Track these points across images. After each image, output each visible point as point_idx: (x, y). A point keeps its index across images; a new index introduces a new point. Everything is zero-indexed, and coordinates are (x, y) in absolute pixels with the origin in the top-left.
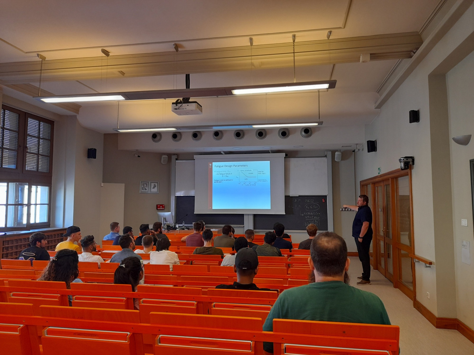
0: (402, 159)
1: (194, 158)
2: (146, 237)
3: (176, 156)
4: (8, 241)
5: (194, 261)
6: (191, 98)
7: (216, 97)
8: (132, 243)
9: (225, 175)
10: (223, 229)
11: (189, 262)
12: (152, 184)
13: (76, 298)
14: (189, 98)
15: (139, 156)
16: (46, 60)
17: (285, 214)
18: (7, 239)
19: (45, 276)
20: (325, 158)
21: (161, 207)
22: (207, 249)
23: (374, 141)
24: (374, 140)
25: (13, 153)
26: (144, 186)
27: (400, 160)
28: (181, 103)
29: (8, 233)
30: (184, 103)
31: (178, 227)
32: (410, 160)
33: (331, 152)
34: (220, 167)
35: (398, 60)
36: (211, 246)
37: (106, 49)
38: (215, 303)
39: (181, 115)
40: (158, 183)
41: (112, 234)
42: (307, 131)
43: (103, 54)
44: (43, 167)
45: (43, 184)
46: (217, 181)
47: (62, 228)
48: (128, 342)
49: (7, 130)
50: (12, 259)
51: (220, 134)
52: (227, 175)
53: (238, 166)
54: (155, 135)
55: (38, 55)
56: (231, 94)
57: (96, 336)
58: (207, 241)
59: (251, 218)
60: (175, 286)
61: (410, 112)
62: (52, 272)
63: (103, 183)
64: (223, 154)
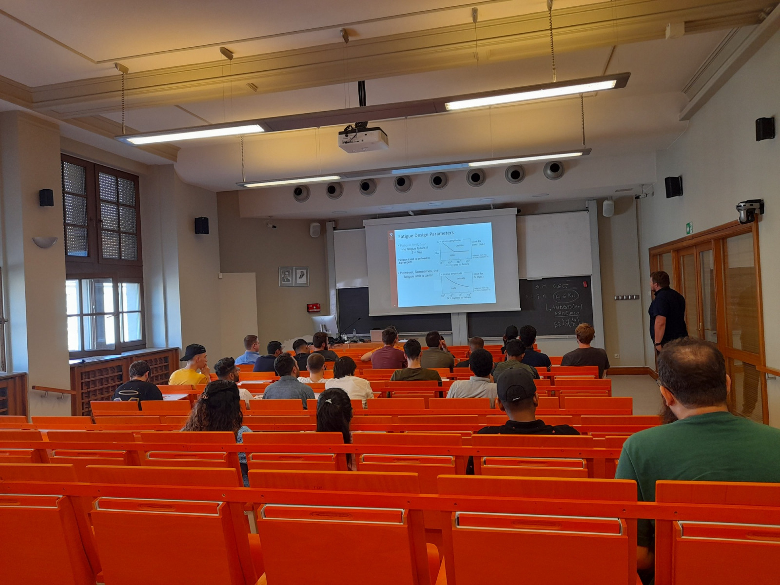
0: (742, 204)
1: (364, 225)
2: (313, 356)
3: (334, 222)
4: (88, 372)
5: (393, 392)
6: (369, 122)
7: (404, 119)
8: (296, 367)
9: (417, 250)
10: (427, 339)
11: (386, 394)
12: (297, 271)
13: (253, 456)
14: (366, 123)
15: (274, 227)
16: (128, 73)
17: (520, 309)
18: (88, 369)
19: (192, 425)
20: (585, 212)
21: (314, 308)
22: (414, 372)
23: (678, 178)
24: (677, 176)
25: (81, 232)
26: (285, 274)
27: (738, 206)
28: (353, 131)
29: (88, 360)
30: (359, 131)
31: (346, 339)
32: (757, 205)
33: (596, 201)
34: (407, 238)
35: (731, 30)
36: (420, 367)
37: (228, 46)
38: (485, 457)
39: (355, 152)
40: (306, 269)
41: (249, 353)
42: (555, 167)
43: (223, 55)
44: (127, 253)
45: (130, 280)
46: (404, 261)
47: (165, 349)
48: (404, 524)
49: (68, 194)
50: (96, 400)
51: (407, 182)
52: (420, 250)
53: (438, 234)
54: (299, 191)
55: (116, 65)
56: (444, 109)
57: (348, 516)
58: (413, 360)
59: (464, 319)
60: (389, 432)
61: (757, 121)
62: (203, 418)
63: (221, 274)
64: (412, 214)
